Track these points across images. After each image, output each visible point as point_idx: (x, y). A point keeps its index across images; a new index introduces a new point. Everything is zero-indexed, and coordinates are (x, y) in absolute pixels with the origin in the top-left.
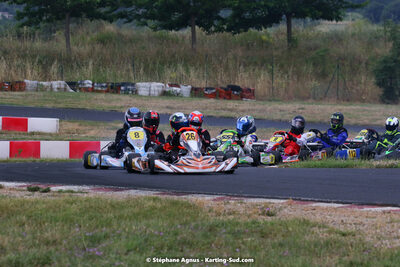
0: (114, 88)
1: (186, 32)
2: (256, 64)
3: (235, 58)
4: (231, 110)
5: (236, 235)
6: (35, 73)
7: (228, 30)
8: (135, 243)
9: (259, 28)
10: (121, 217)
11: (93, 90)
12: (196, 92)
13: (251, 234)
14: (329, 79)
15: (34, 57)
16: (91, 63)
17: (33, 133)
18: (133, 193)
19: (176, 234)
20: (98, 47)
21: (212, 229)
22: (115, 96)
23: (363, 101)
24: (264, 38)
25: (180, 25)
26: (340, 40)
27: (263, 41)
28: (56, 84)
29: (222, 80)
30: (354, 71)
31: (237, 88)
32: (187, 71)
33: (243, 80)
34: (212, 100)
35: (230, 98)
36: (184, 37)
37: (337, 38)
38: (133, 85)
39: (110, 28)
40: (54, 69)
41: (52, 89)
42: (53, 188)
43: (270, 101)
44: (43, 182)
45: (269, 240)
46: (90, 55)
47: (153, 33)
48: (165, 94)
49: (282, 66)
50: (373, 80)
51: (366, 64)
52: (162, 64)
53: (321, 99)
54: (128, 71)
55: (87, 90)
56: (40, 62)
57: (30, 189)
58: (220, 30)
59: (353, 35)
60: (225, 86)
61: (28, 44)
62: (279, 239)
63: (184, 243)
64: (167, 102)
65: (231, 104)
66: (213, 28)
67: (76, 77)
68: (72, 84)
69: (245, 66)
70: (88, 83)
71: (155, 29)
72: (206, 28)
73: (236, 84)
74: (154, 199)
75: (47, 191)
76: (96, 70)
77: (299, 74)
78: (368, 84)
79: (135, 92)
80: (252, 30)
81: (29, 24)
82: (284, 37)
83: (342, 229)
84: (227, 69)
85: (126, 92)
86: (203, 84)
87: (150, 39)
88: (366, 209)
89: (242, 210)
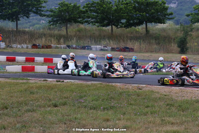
0: (84, 48)
1: (109, 28)
2: (134, 39)
3: (127, 37)
4: (126, 56)
5: (129, 95)
6: (55, 42)
7: (125, 27)
8: (95, 98)
9: (135, 27)
10: (90, 90)
11: (76, 48)
12: (113, 49)
13: (134, 95)
14: (161, 44)
15: (54, 36)
16: (75, 39)
17: (55, 64)
18: (93, 82)
19: (109, 95)
20: (78, 33)
21: (121, 94)
22: (84, 51)
23: (173, 53)
24: (137, 30)
25: (107, 25)
26: (165, 31)
27: (137, 31)
28: (62, 46)
29: (122, 45)
30: (170, 42)
31: (128, 48)
32: (110, 42)
33: (130, 45)
34: (119, 52)
35: (125, 52)
36: (108, 30)
37: (164, 30)
38: (90, 47)
39: (82, 26)
40: (62, 40)
41: (61, 48)
42: (65, 81)
43: (139, 52)
44: (61, 79)
45: (140, 97)
46: (75, 36)
47: (97, 28)
48: (101, 50)
49: (144, 40)
50: (176, 45)
51: (174, 40)
52: (101, 39)
53: (158, 52)
54: (89, 41)
55: (74, 48)
56: (57, 38)
57: (57, 81)
58: (121, 27)
59: (169, 29)
60: (123, 47)
61: (53, 32)
62: (143, 97)
63: (111, 98)
64: (102, 53)
65: (126, 53)
66: (119, 26)
67: (70, 44)
68: (69, 47)
69: (130, 40)
70: (74, 46)
71: (98, 27)
72: (117, 26)
73: (127, 46)
74: (101, 84)
75: (63, 82)
76: (77, 41)
77: (150, 43)
78: (175, 47)
79: (91, 49)
80: (133, 27)
81: (53, 25)
82: (145, 30)
83: (165, 94)
84: (124, 41)
85: (88, 49)
86: (115, 46)
87: (96, 30)
88: (173, 88)
89: (131, 88)
